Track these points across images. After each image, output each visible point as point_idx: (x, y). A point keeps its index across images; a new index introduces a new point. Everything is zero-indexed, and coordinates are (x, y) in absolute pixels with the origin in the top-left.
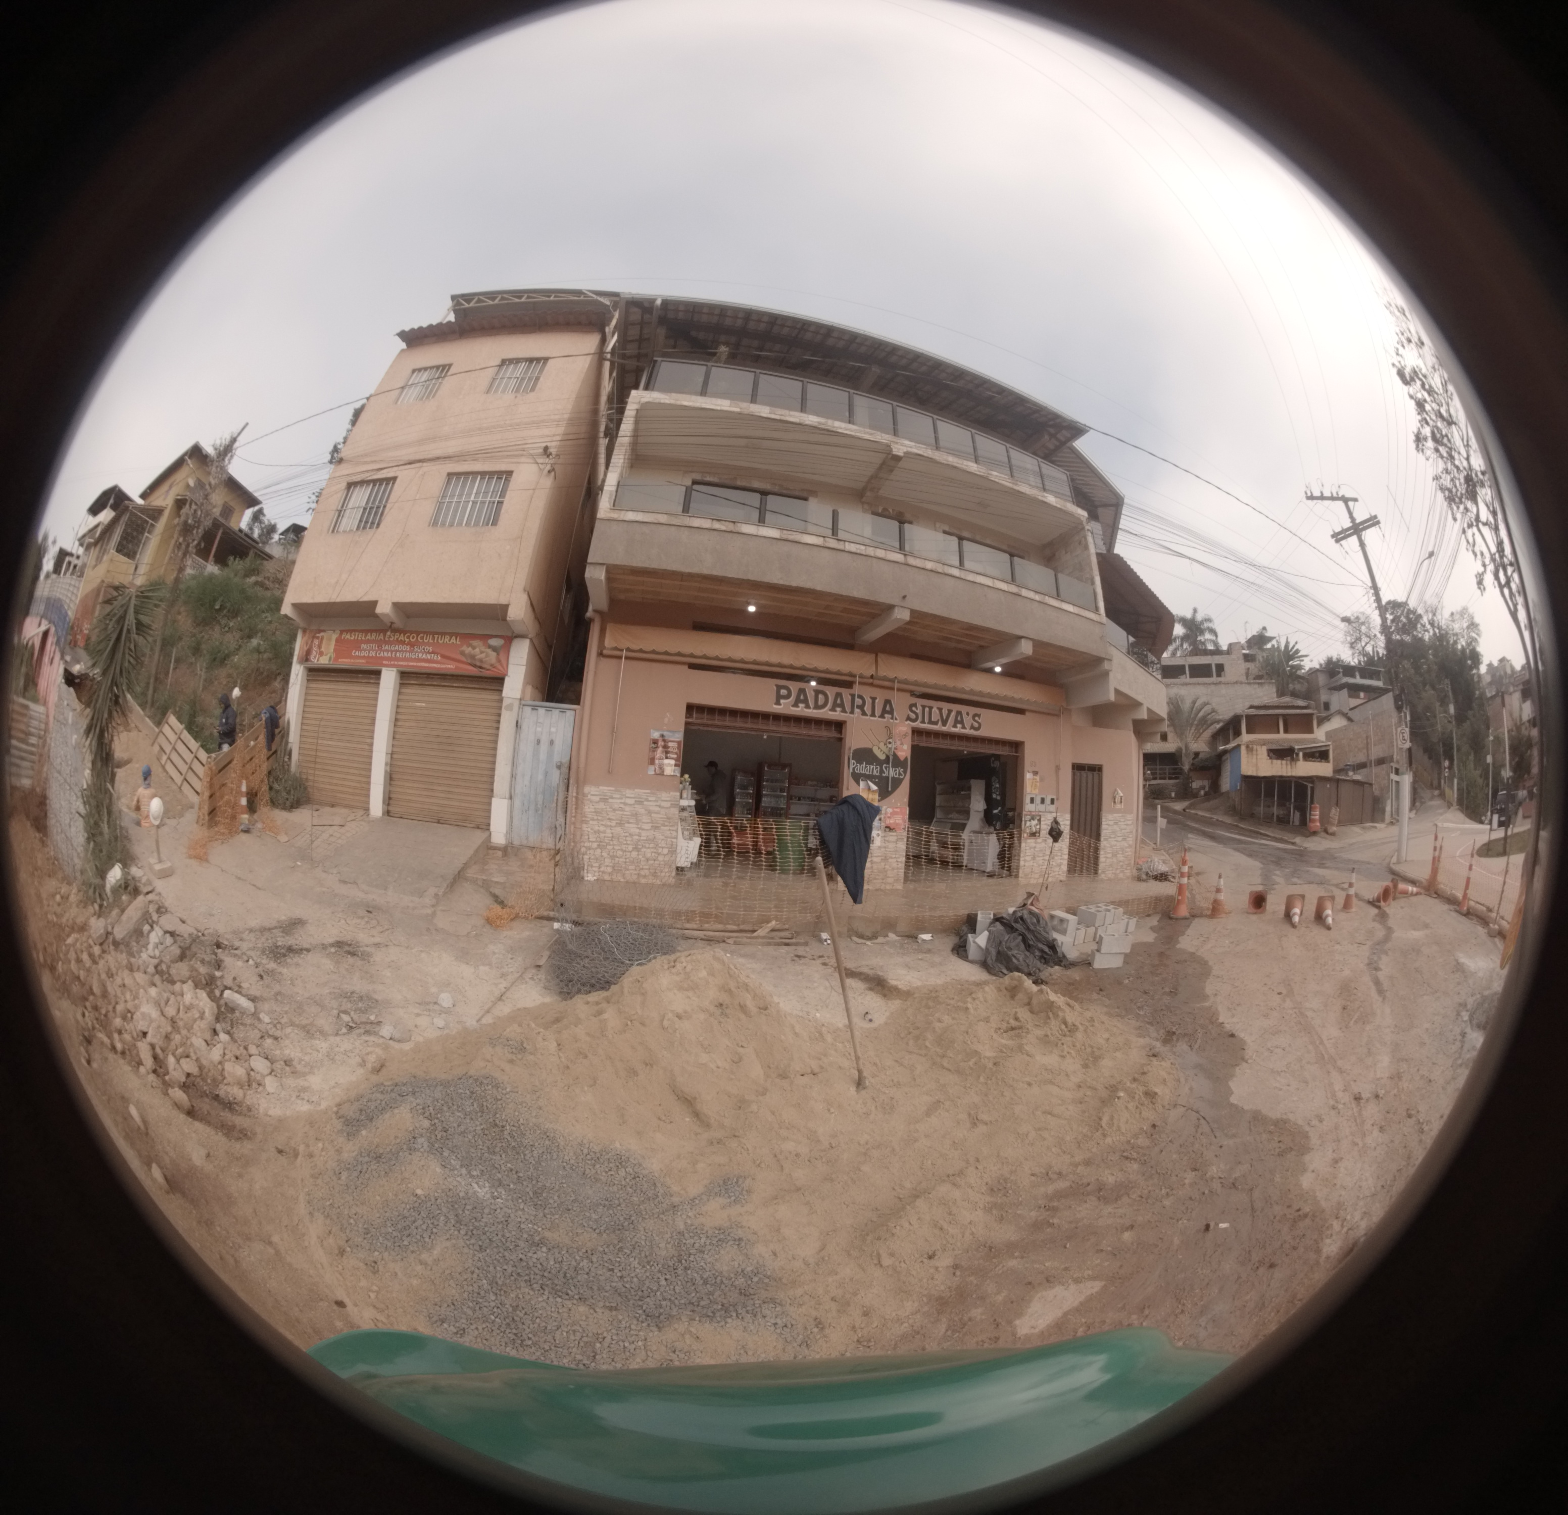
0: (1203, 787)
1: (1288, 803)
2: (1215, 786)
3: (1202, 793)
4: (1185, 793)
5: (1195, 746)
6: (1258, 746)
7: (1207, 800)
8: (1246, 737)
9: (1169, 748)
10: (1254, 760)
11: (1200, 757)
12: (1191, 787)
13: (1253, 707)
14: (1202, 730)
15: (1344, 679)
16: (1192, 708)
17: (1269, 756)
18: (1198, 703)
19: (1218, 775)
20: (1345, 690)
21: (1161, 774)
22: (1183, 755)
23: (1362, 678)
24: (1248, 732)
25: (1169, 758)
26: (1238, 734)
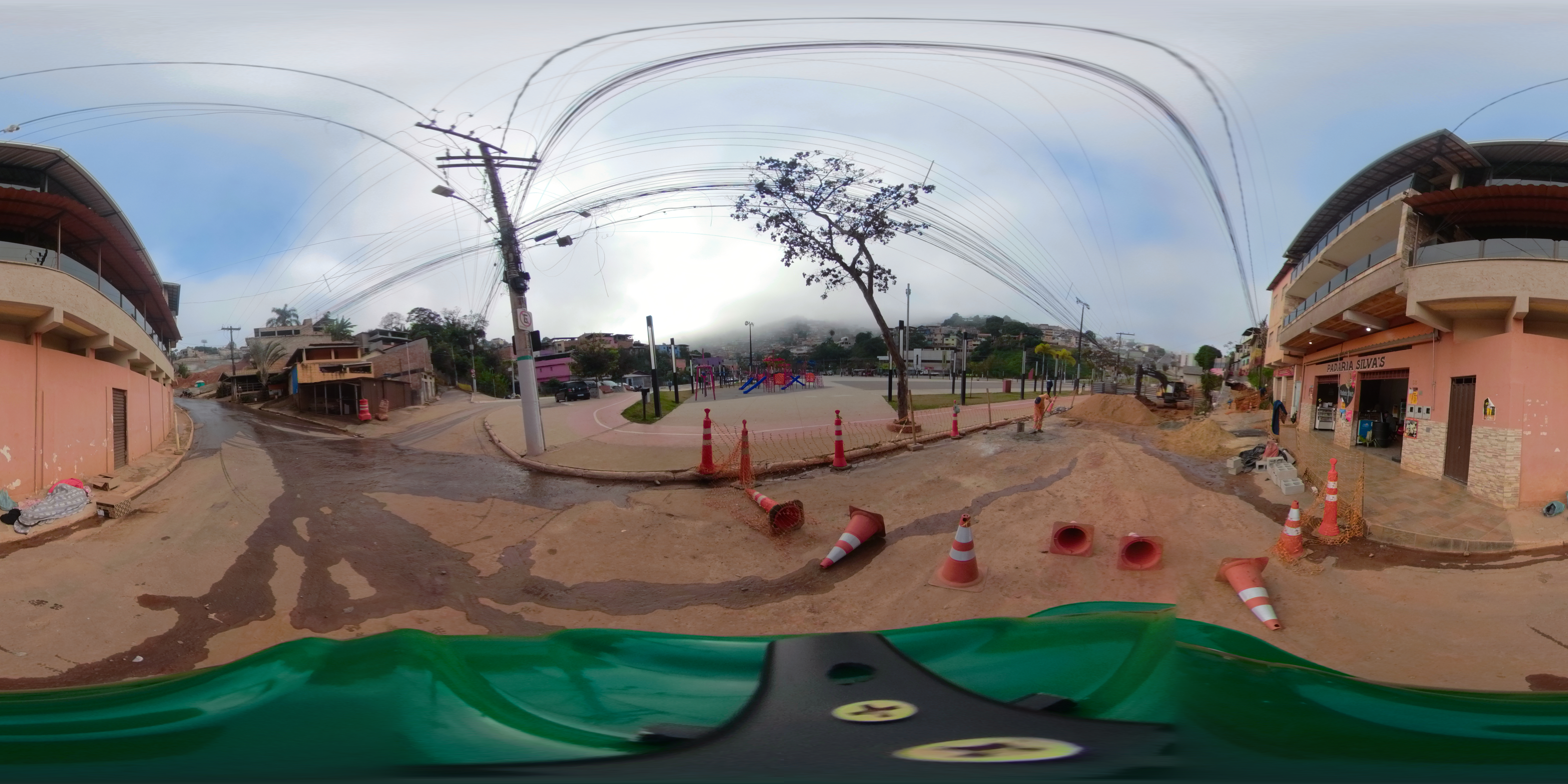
0: (277, 394)
1: (337, 400)
2: (286, 392)
3: (276, 397)
4: (264, 398)
5: (271, 370)
6: (312, 366)
7: (277, 401)
8: (305, 361)
9: (253, 372)
10: (309, 374)
11: (275, 376)
12: (269, 394)
13: (312, 345)
14: (274, 360)
15: (380, 336)
16: (268, 348)
17: (321, 371)
18: (272, 344)
19: (287, 386)
20: (381, 341)
21: (249, 388)
22: (262, 375)
23: (393, 336)
24: (308, 359)
25: (254, 378)
26: (300, 361)
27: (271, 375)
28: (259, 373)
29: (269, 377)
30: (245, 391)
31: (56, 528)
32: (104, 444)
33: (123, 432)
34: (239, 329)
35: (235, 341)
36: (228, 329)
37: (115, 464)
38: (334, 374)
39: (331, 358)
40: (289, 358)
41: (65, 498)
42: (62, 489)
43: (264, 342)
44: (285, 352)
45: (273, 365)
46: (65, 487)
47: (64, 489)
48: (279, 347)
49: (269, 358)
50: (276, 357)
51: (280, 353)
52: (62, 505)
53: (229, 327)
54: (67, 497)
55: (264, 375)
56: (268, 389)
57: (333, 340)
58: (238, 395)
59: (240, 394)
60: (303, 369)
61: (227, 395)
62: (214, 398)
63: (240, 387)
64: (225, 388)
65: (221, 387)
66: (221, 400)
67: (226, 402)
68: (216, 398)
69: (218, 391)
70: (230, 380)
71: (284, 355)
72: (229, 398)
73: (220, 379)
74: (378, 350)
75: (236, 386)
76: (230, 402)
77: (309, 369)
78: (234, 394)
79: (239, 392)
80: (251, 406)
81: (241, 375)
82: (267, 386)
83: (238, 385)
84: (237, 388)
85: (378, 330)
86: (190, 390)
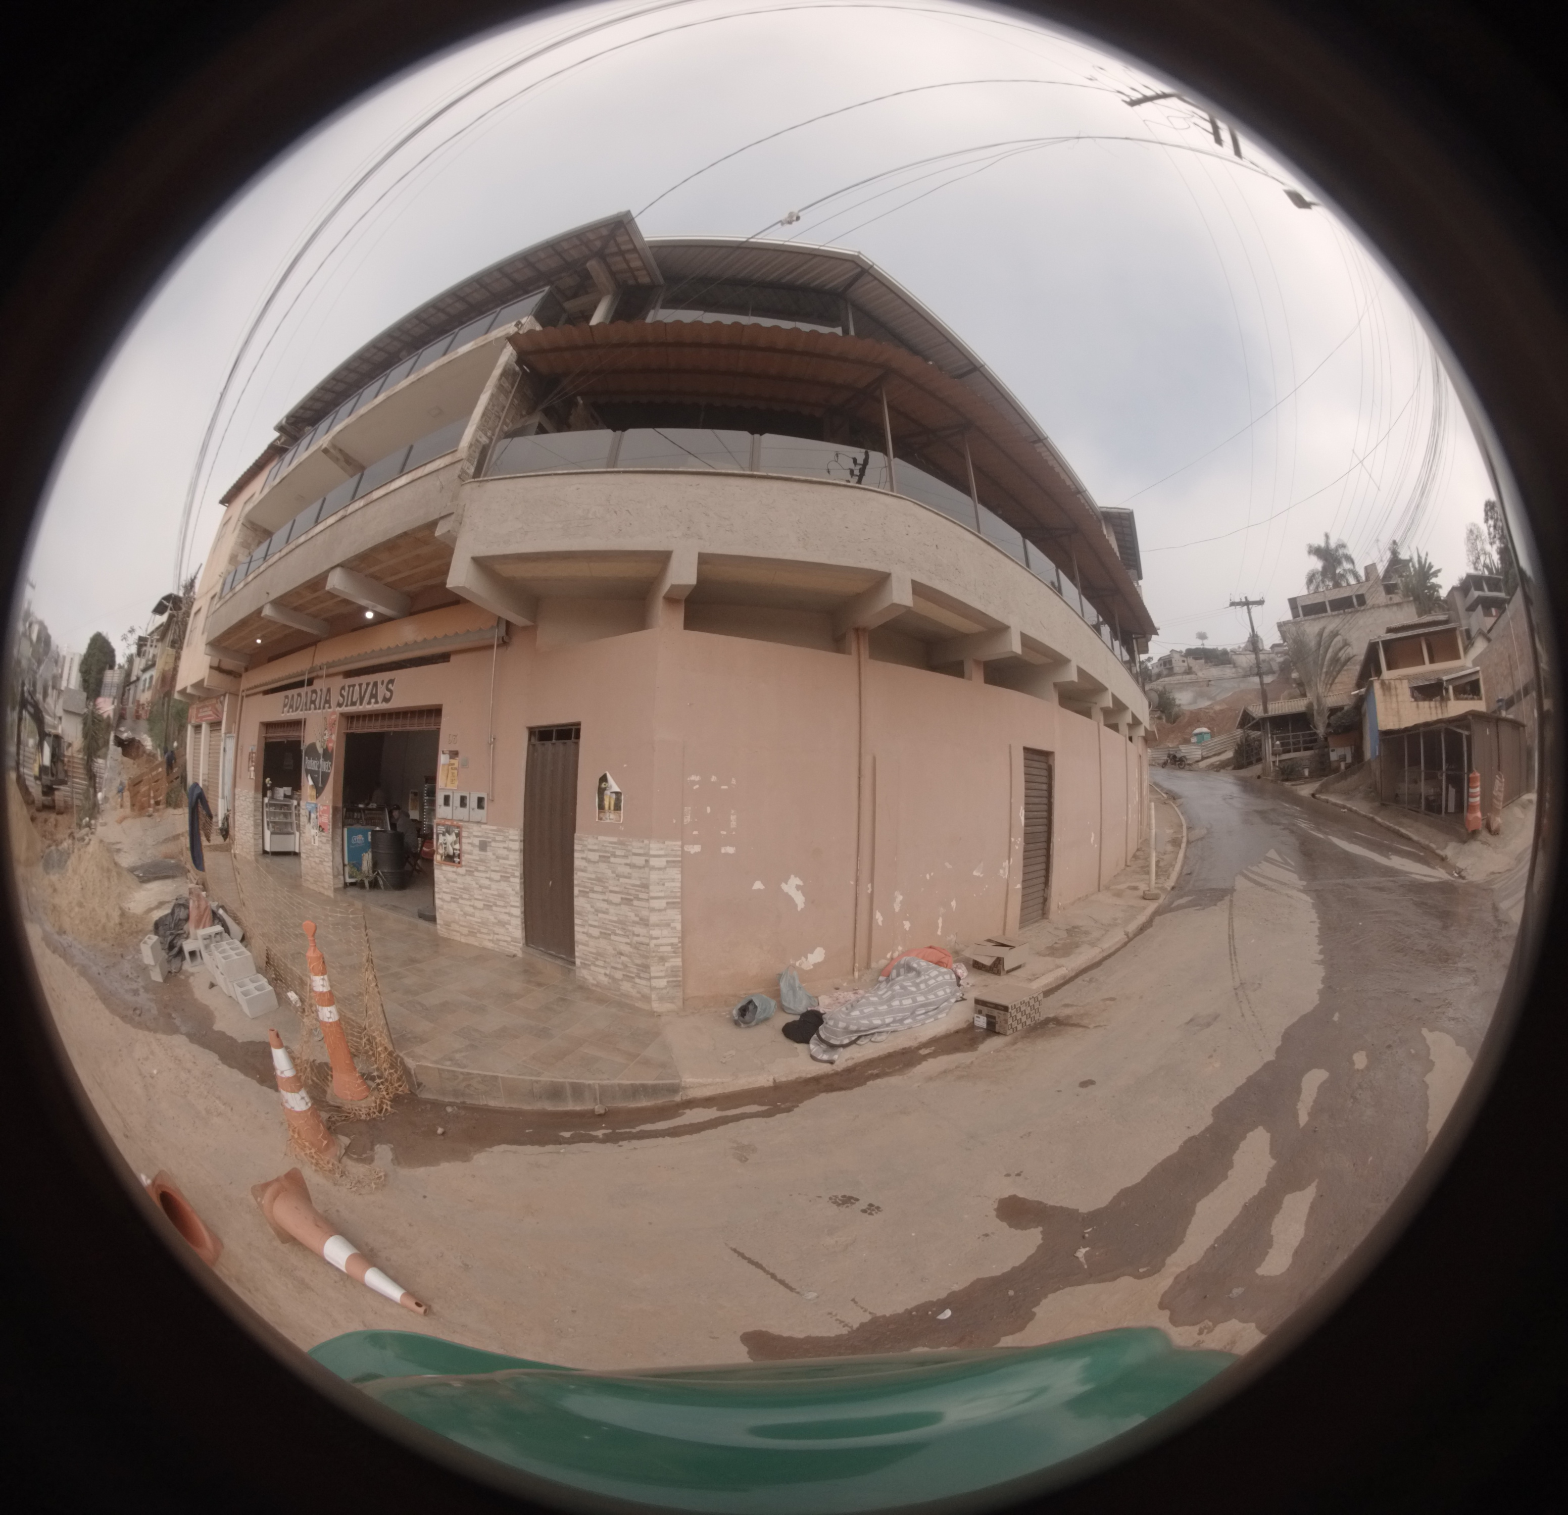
1: (1439, 774)
2: (1358, 754)
3: (1343, 766)
4: (1321, 768)
5: (1331, 700)
6: (1398, 682)
7: (1344, 776)
8: (1387, 674)
9: (1298, 705)
10: (1394, 705)
11: (1339, 714)
12: (1329, 758)
13: (1390, 630)
14: (1335, 673)
15: (1476, 594)
16: (1319, 644)
17: (1413, 696)
18: (1325, 634)
19: (1361, 738)
20: (1480, 607)
21: (1294, 744)
22: (1315, 713)
23: (1490, 590)
24: (1390, 667)
25: (1301, 720)
26: (1379, 672)
27: (1333, 711)
28: (1310, 706)
29: (1329, 717)
30: (1289, 751)
32: (1004, 873)
33: (1044, 845)
34: (1261, 603)
35: (1259, 631)
36: (1240, 604)
37: (1022, 916)
38: (1433, 704)
39: (1424, 663)
40: (1358, 668)
43: (1312, 628)
44: (1349, 651)
45: (1334, 687)
48: (1338, 638)
49: (1324, 670)
50: (1338, 664)
51: (1342, 655)
53: (1244, 600)
55: (1320, 713)
56: (1327, 747)
57: (1420, 614)
58: (1274, 762)
59: (1278, 759)
60: (1384, 695)
61: (1254, 762)
62: (1230, 768)
63: (1278, 743)
64: (1249, 745)
65: (1242, 743)
66: (1243, 773)
67: (1252, 777)
68: (1234, 769)
69: (1236, 752)
70: (1258, 725)
71: (1349, 659)
72: (1257, 769)
73: (1239, 724)
74: (1481, 633)
75: (1270, 740)
76: (1259, 777)
77: (1393, 692)
78: (1270, 759)
79: (1274, 754)
80: (1298, 788)
81: (1277, 713)
82: (1326, 739)
83: (1275, 736)
84: (1273, 745)
85: (1469, 576)
86: (1183, 751)
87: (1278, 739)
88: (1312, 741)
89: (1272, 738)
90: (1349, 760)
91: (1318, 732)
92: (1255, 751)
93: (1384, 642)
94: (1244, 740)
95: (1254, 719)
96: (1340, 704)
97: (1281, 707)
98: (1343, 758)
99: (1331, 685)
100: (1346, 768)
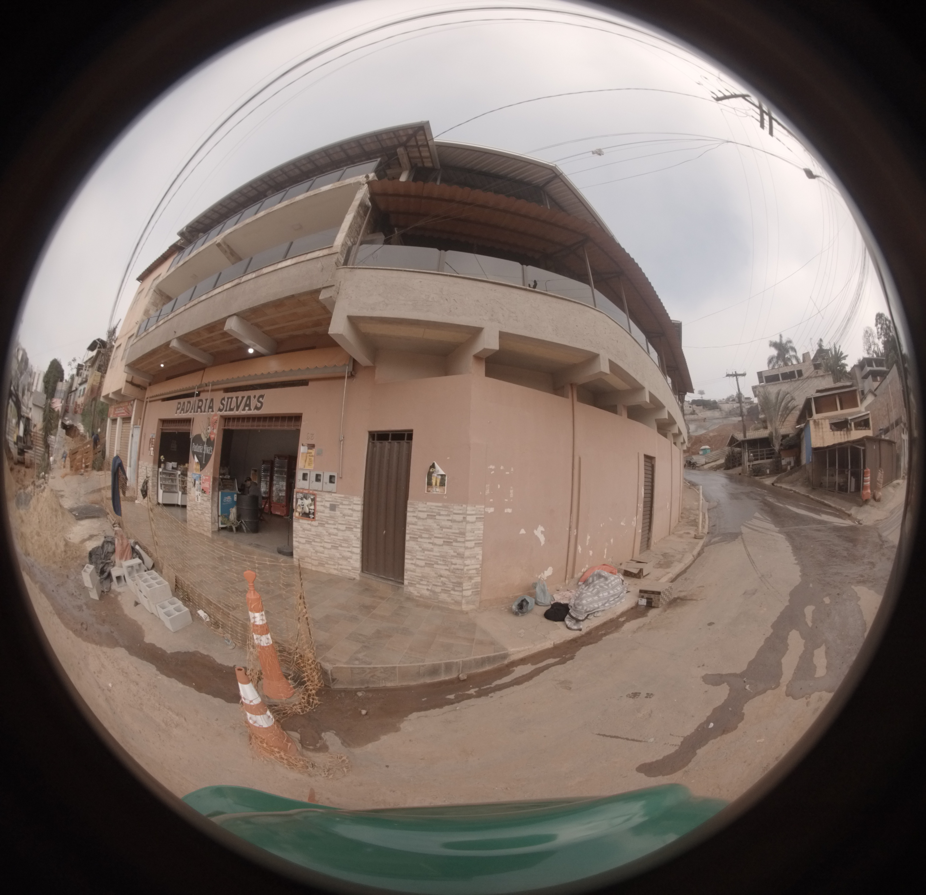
1: (846, 471)
2: (798, 461)
4: (776, 470)
5: (783, 431)
6: (821, 421)
7: (790, 473)
8: (815, 416)
9: (763, 433)
10: (821, 434)
11: (788, 438)
12: (781, 464)
13: (818, 391)
14: (785, 416)
15: (868, 369)
16: (777, 398)
17: (831, 428)
18: (781, 393)
19: (800, 452)
20: (870, 376)
21: (761, 455)
22: (774, 438)
23: (877, 366)
24: (817, 412)
25: (766, 442)
26: (811, 415)
27: (784, 437)
28: (771, 434)
29: (782, 440)
30: (757, 460)
31: (605, 621)
34: (744, 375)
35: (741, 391)
36: (732, 375)
38: (842, 432)
39: (837, 410)
40: (800, 412)
41: (606, 587)
42: (600, 576)
43: (773, 389)
44: (795, 403)
45: (785, 423)
46: (603, 574)
47: (603, 577)
48: (788, 396)
49: (780, 413)
50: (788, 410)
51: (789, 405)
52: (606, 594)
53: (734, 373)
54: (607, 585)
55: (776, 438)
56: (780, 457)
57: (835, 382)
58: (749, 466)
59: (751, 464)
60: (815, 428)
61: (737, 465)
62: (722, 469)
63: (752, 455)
64: (734, 456)
65: (729, 454)
66: (730, 472)
67: (736, 474)
68: (725, 469)
69: (726, 460)
70: (740, 444)
71: (794, 408)
72: (739, 469)
73: (728, 444)
74: (871, 392)
75: (747, 453)
76: (740, 474)
77: (820, 426)
78: (747, 464)
79: (749, 461)
80: (764, 480)
81: (751, 438)
82: (779, 452)
83: (750, 451)
84: (749, 456)
85: (864, 359)
86: (695, 459)
87: (751, 452)
88: (771, 454)
89: (748, 452)
90: (792, 464)
91: (775, 448)
92: (738, 459)
93: (815, 399)
94: (731, 454)
95: (737, 441)
96: (788, 433)
97: (752, 435)
98: (789, 463)
99: (783, 422)
100: (791, 469)
